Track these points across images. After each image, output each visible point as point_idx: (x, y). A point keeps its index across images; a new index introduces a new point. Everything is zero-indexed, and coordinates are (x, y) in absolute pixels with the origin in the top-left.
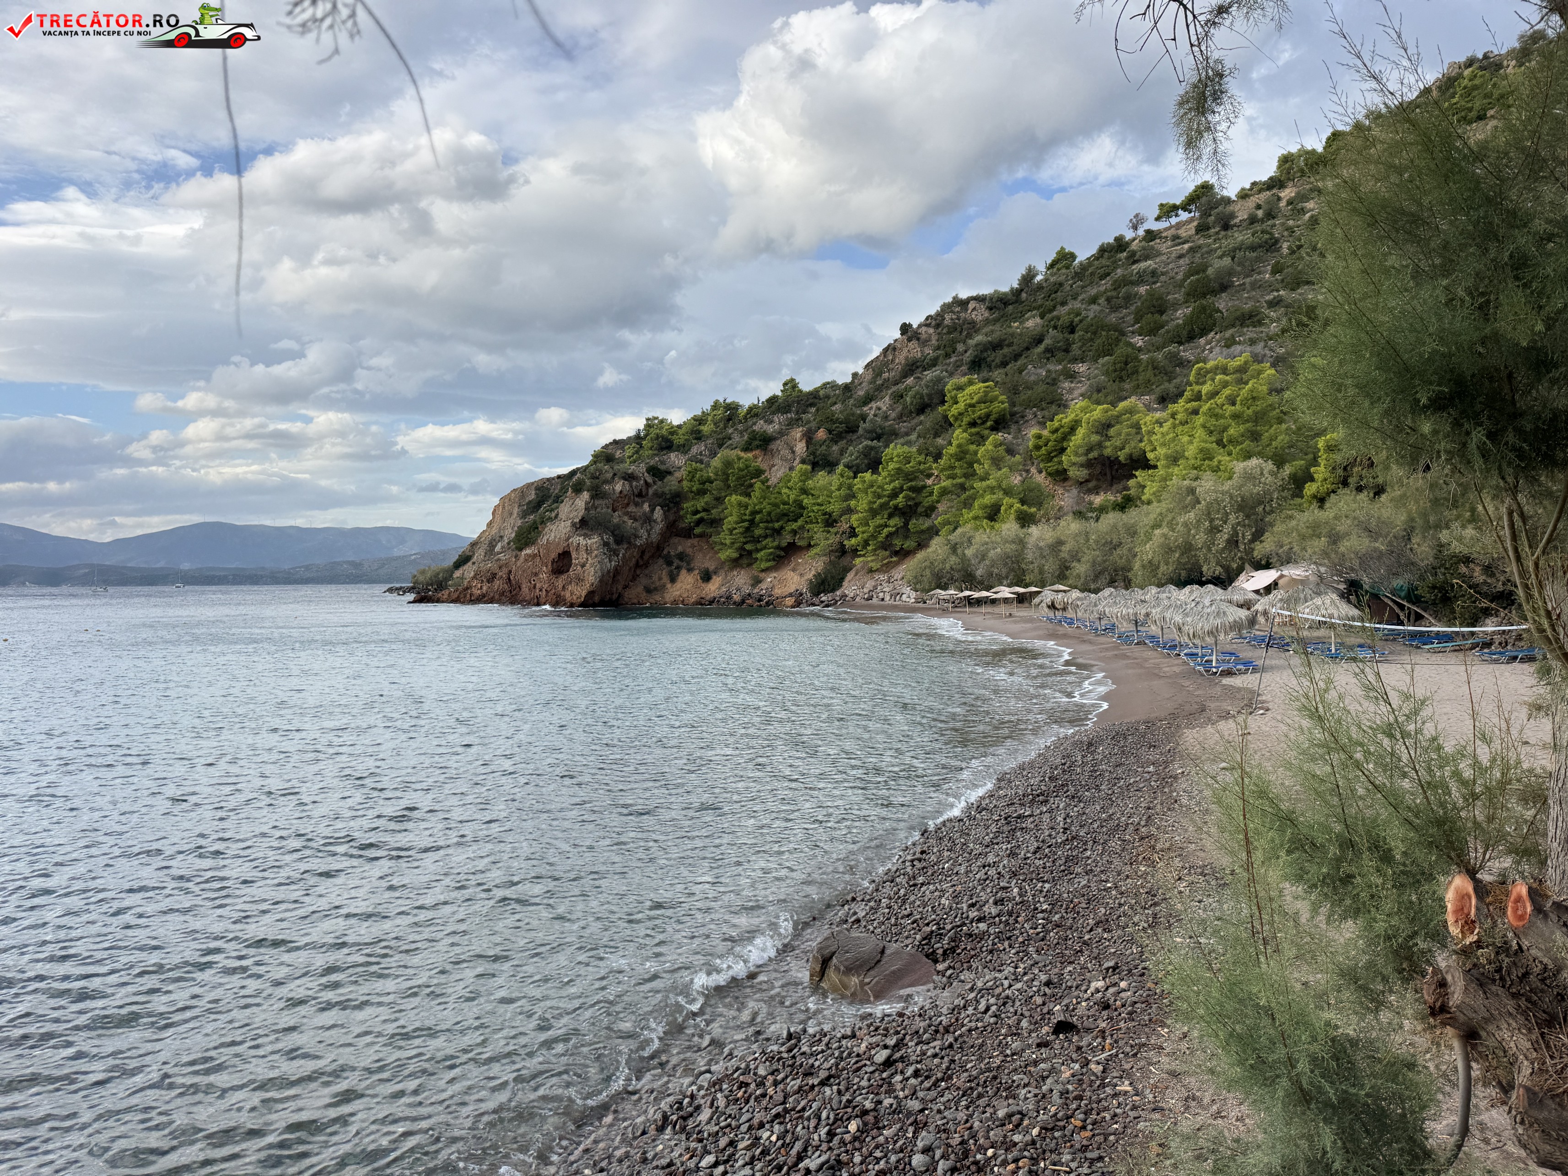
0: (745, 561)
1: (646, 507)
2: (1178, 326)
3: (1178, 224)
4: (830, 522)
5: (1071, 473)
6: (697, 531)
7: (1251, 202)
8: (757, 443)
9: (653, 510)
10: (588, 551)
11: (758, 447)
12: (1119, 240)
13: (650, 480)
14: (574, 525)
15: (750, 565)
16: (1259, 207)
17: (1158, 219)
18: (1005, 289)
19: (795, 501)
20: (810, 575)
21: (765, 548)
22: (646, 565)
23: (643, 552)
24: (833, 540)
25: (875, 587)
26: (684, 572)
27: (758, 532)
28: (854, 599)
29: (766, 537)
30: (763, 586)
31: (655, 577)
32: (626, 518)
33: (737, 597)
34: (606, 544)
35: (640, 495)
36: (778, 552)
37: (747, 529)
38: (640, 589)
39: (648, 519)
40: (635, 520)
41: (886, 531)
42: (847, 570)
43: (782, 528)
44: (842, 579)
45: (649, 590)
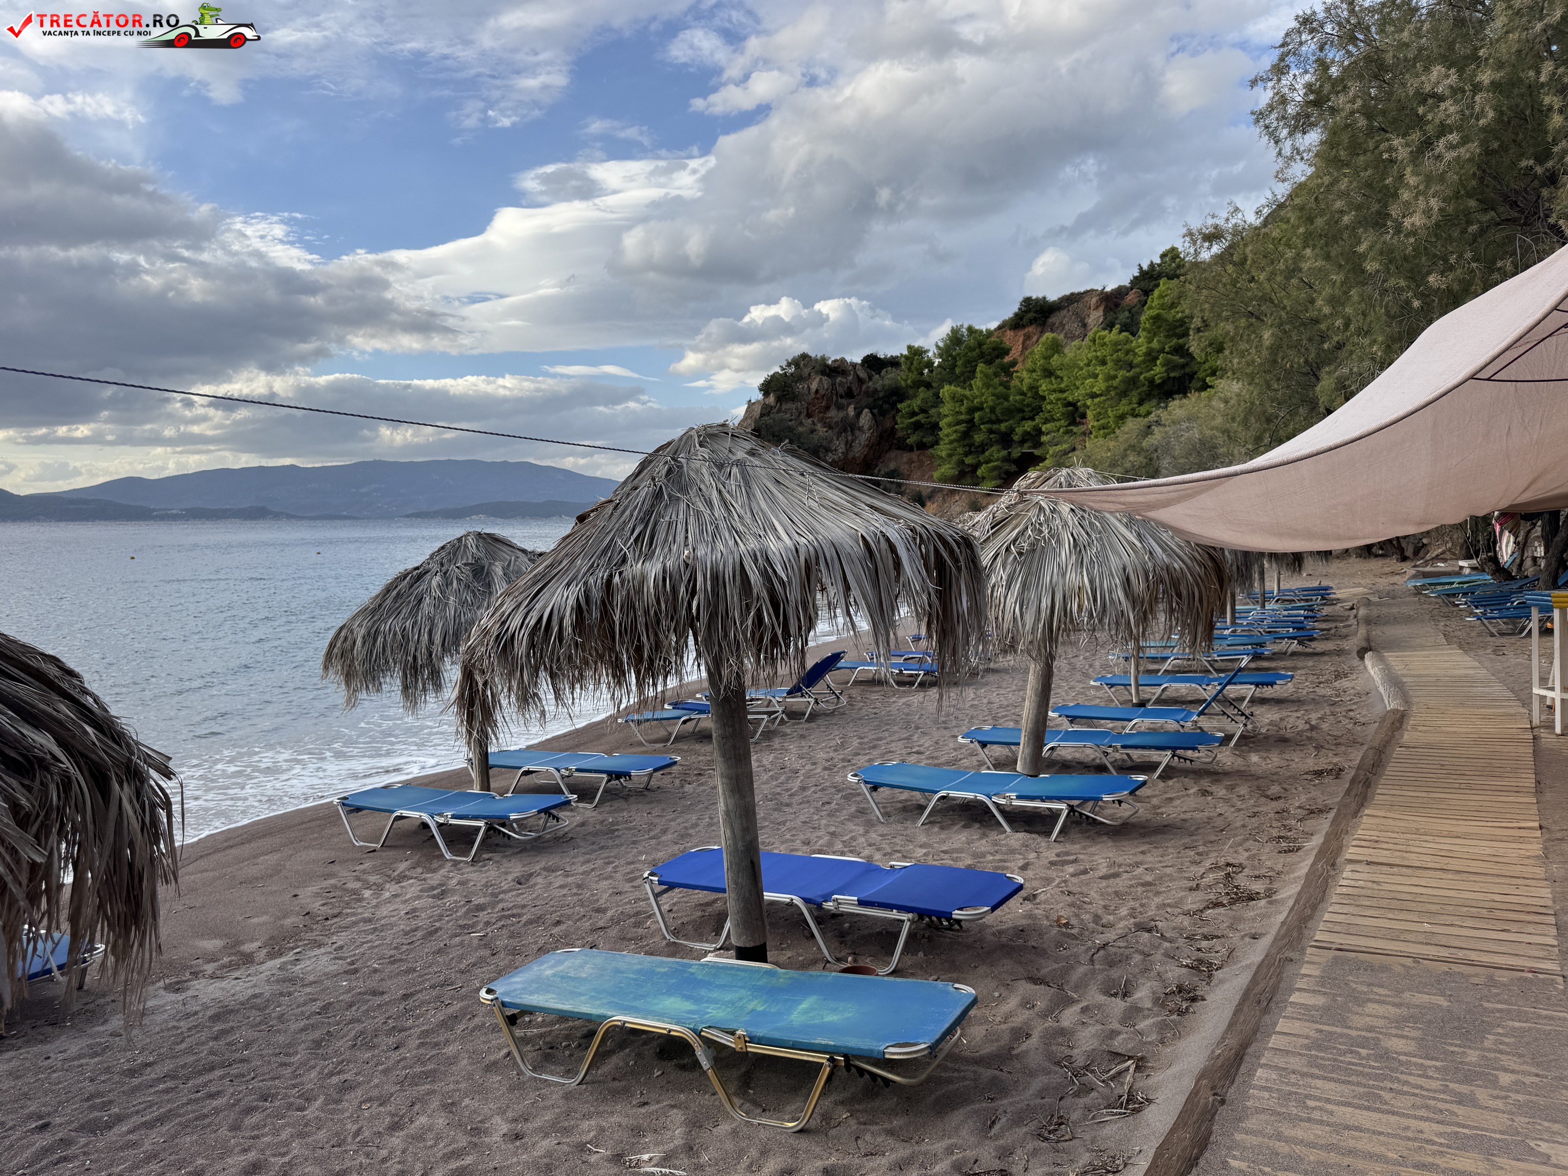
0: (967, 480)
1: (851, 411)
4: (1075, 414)
6: (912, 440)
8: (1031, 315)
9: (858, 415)
11: (1031, 322)
15: (970, 486)
19: (1032, 388)
21: (987, 462)
24: (1078, 442)
27: (978, 438)
29: (991, 444)
36: (1006, 466)
37: (966, 434)
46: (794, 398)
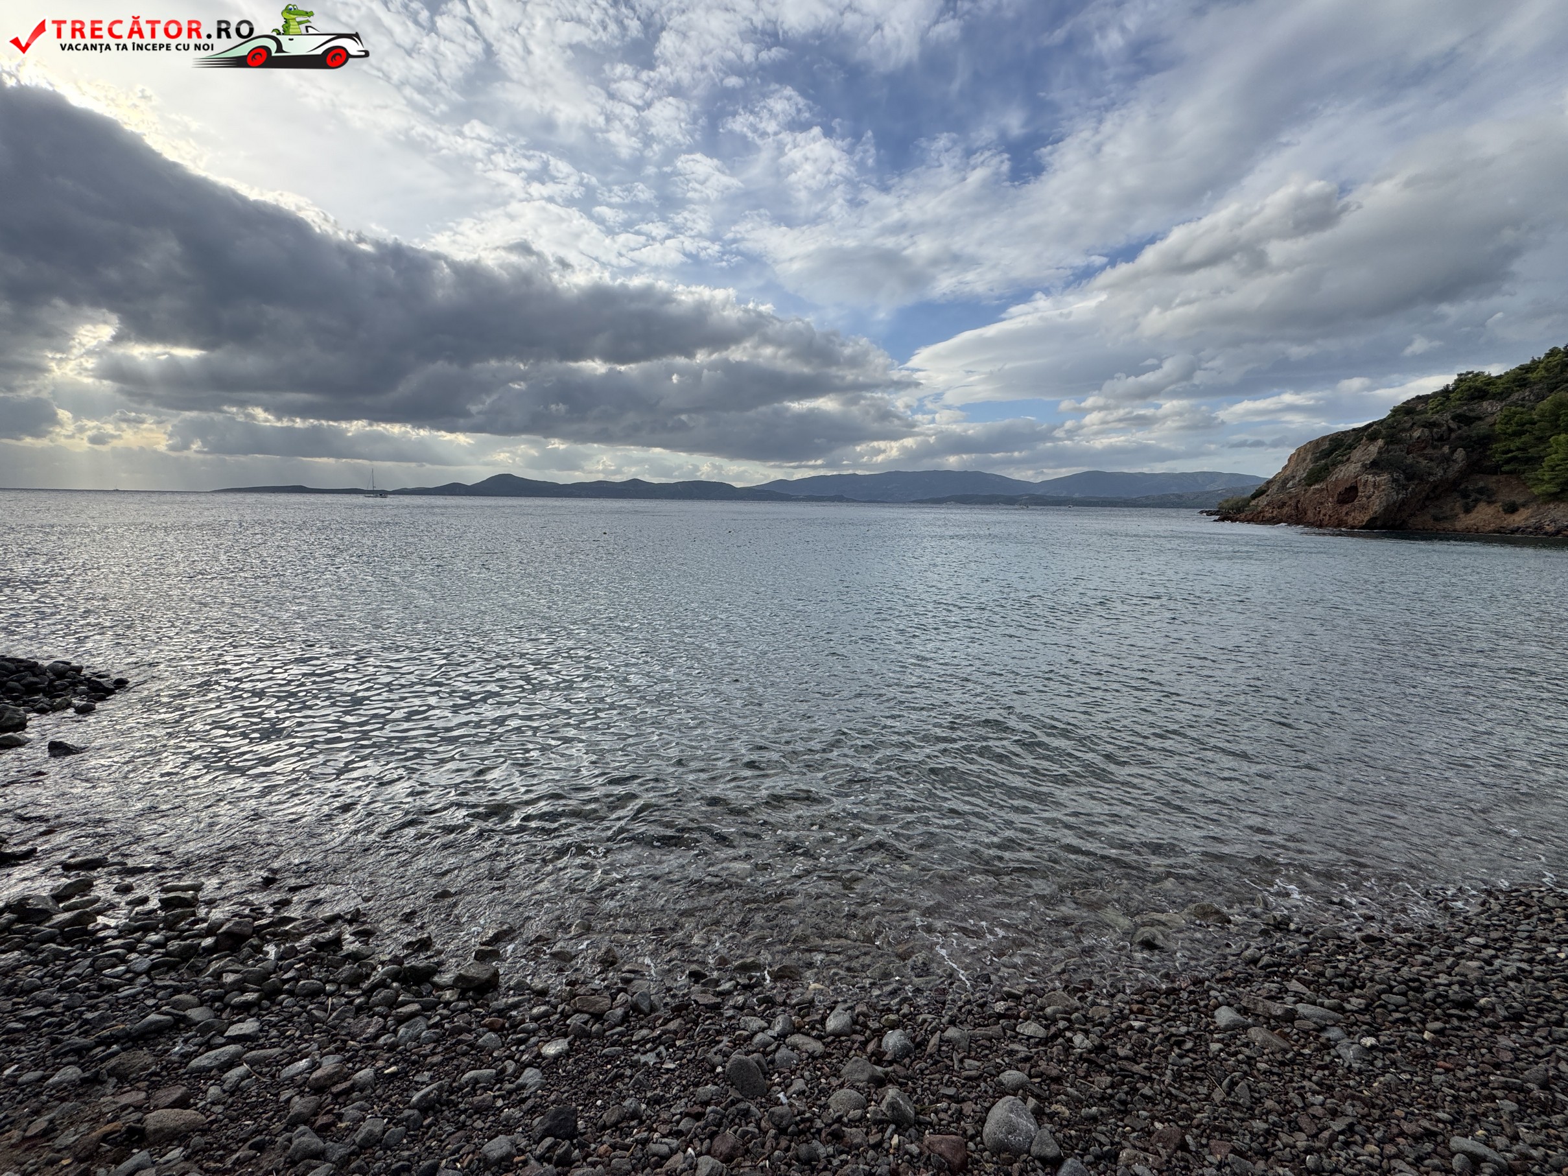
1: (1446, 449)
6: (1507, 468)
9: (1453, 451)
10: (1376, 486)
13: (1453, 425)
14: (1364, 466)
22: (1438, 498)
23: (1436, 487)
26: (1482, 504)
31: (1447, 508)
32: (1420, 459)
33: (1550, 529)
34: (1395, 480)
35: (1440, 439)
38: (1427, 517)
39: (1447, 459)
40: (1432, 460)
45: (1436, 519)
46: (1399, 441)
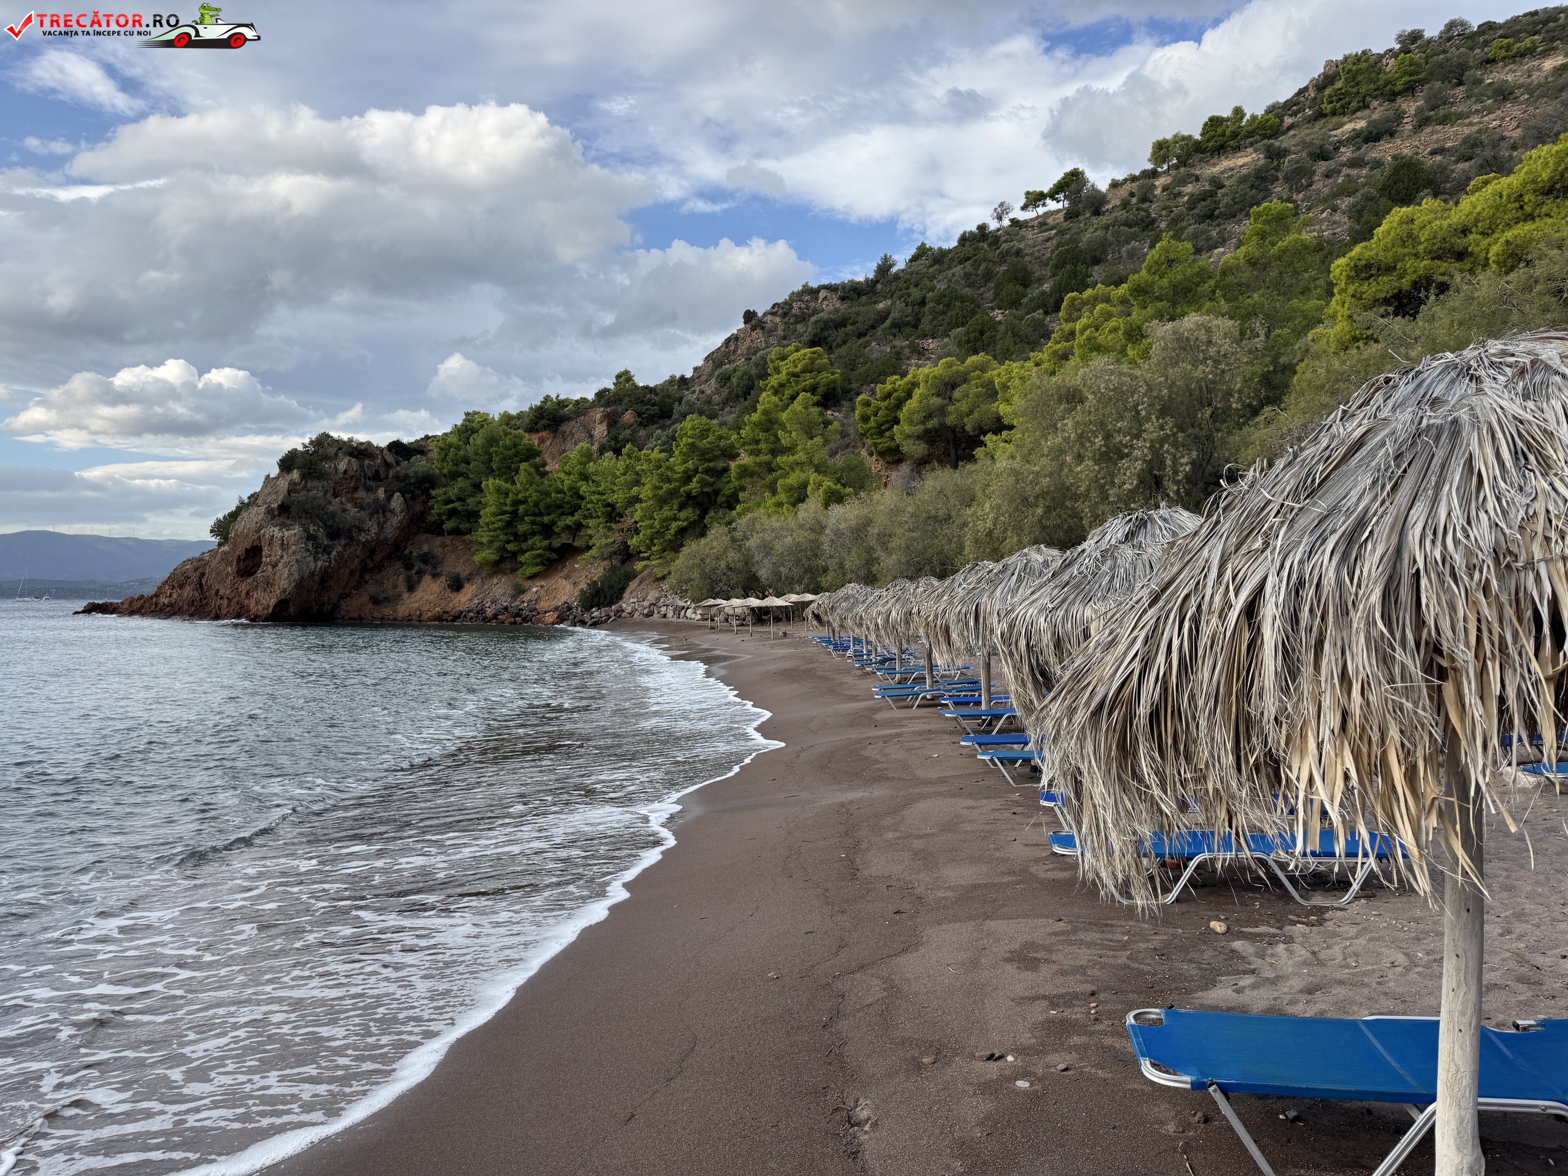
0: (507, 565)
1: (381, 493)
2: (1043, 293)
3: (1045, 214)
4: (613, 514)
5: (904, 449)
6: (448, 525)
7: (1123, 192)
8: (544, 422)
9: (389, 498)
10: (284, 545)
11: (545, 428)
12: (982, 228)
13: (390, 459)
14: (269, 511)
15: (513, 570)
16: (1132, 194)
17: (1024, 208)
18: (861, 278)
19: (571, 488)
20: (583, 586)
21: (532, 549)
22: (379, 567)
23: (372, 552)
24: (618, 537)
25: (658, 599)
26: (427, 579)
27: (522, 528)
28: (631, 614)
29: (534, 534)
30: (526, 597)
31: (388, 585)
32: (349, 506)
33: (489, 612)
34: (310, 537)
35: (376, 477)
36: (548, 554)
37: (509, 524)
38: (365, 599)
39: (381, 509)
40: (362, 508)
41: (674, 526)
42: (630, 576)
43: (553, 523)
44: (623, 589)
45: (376, 601)
46: (320, 476)
